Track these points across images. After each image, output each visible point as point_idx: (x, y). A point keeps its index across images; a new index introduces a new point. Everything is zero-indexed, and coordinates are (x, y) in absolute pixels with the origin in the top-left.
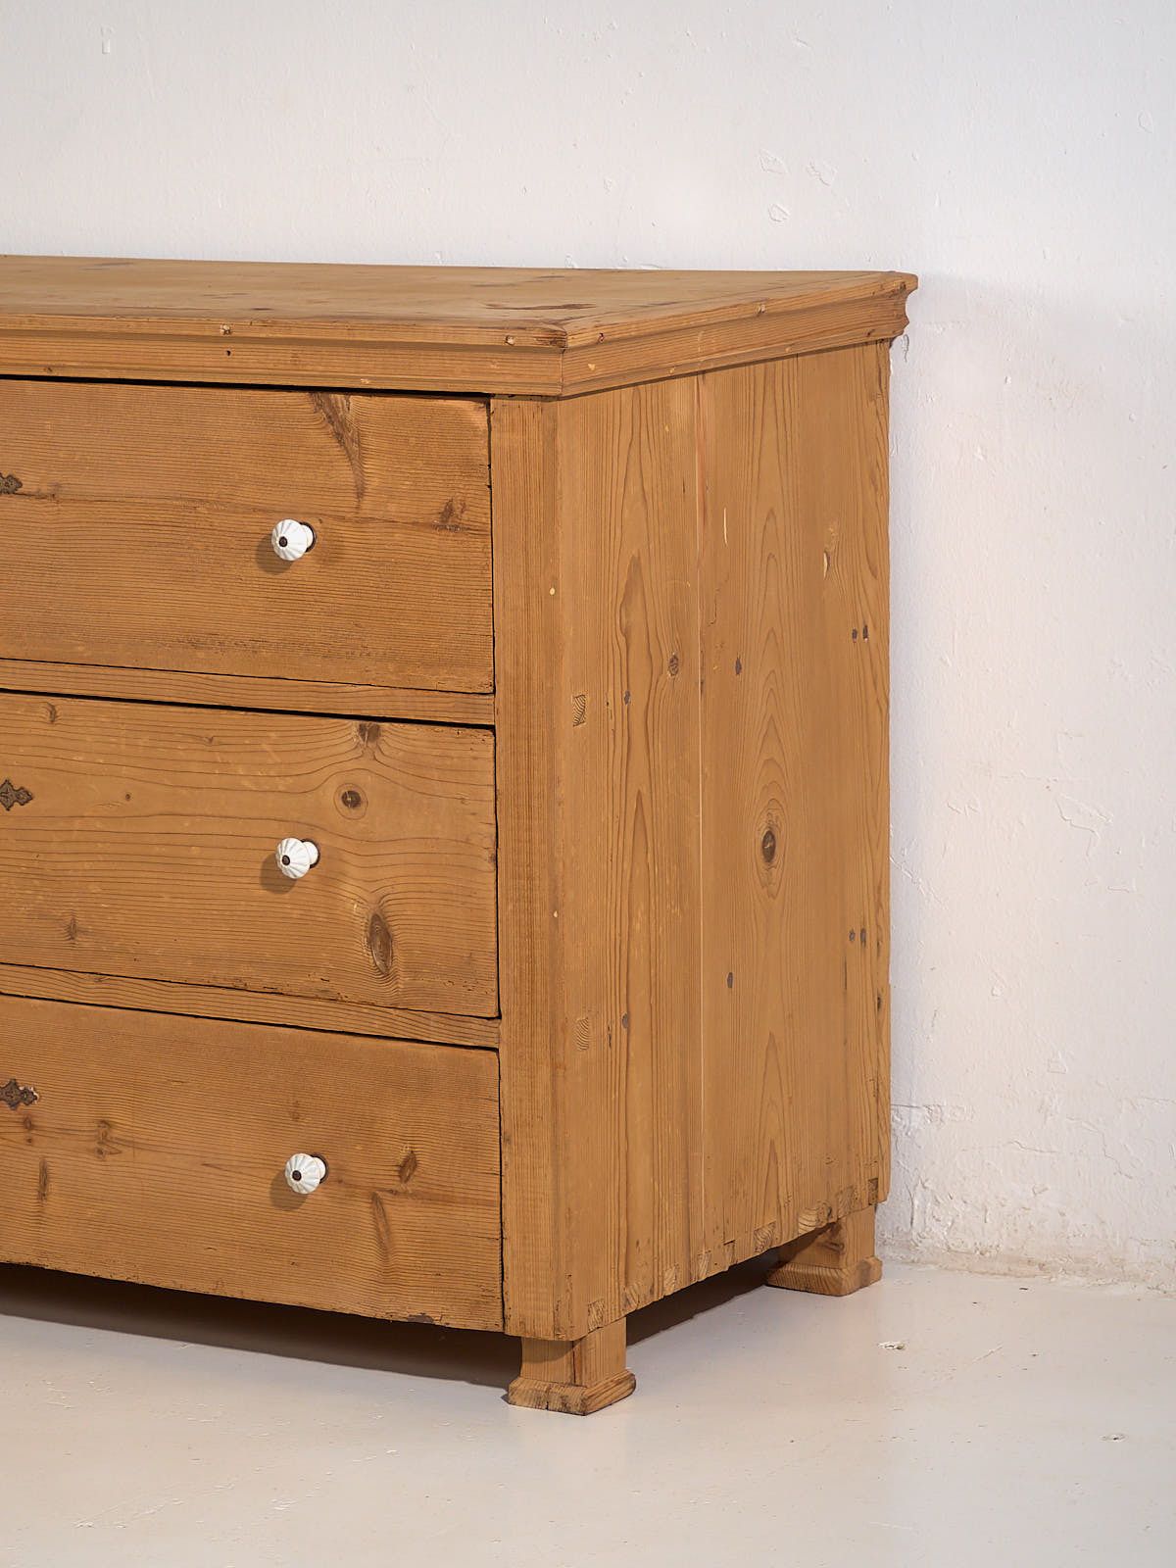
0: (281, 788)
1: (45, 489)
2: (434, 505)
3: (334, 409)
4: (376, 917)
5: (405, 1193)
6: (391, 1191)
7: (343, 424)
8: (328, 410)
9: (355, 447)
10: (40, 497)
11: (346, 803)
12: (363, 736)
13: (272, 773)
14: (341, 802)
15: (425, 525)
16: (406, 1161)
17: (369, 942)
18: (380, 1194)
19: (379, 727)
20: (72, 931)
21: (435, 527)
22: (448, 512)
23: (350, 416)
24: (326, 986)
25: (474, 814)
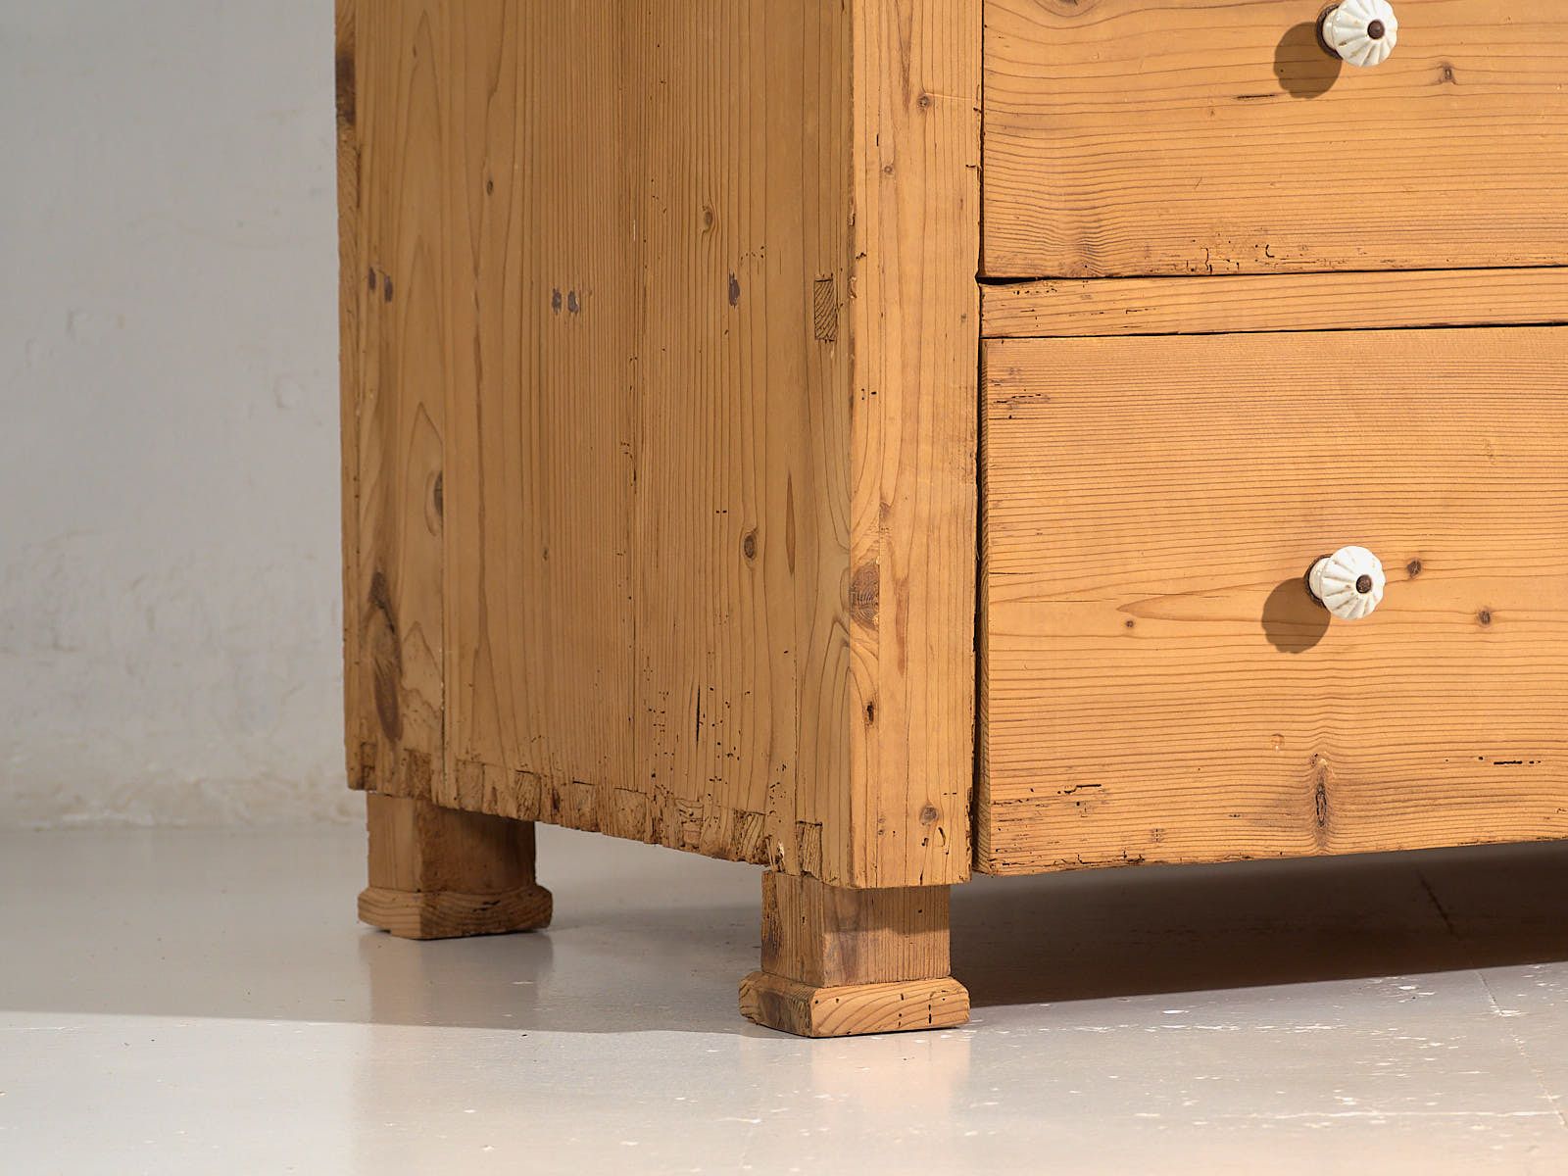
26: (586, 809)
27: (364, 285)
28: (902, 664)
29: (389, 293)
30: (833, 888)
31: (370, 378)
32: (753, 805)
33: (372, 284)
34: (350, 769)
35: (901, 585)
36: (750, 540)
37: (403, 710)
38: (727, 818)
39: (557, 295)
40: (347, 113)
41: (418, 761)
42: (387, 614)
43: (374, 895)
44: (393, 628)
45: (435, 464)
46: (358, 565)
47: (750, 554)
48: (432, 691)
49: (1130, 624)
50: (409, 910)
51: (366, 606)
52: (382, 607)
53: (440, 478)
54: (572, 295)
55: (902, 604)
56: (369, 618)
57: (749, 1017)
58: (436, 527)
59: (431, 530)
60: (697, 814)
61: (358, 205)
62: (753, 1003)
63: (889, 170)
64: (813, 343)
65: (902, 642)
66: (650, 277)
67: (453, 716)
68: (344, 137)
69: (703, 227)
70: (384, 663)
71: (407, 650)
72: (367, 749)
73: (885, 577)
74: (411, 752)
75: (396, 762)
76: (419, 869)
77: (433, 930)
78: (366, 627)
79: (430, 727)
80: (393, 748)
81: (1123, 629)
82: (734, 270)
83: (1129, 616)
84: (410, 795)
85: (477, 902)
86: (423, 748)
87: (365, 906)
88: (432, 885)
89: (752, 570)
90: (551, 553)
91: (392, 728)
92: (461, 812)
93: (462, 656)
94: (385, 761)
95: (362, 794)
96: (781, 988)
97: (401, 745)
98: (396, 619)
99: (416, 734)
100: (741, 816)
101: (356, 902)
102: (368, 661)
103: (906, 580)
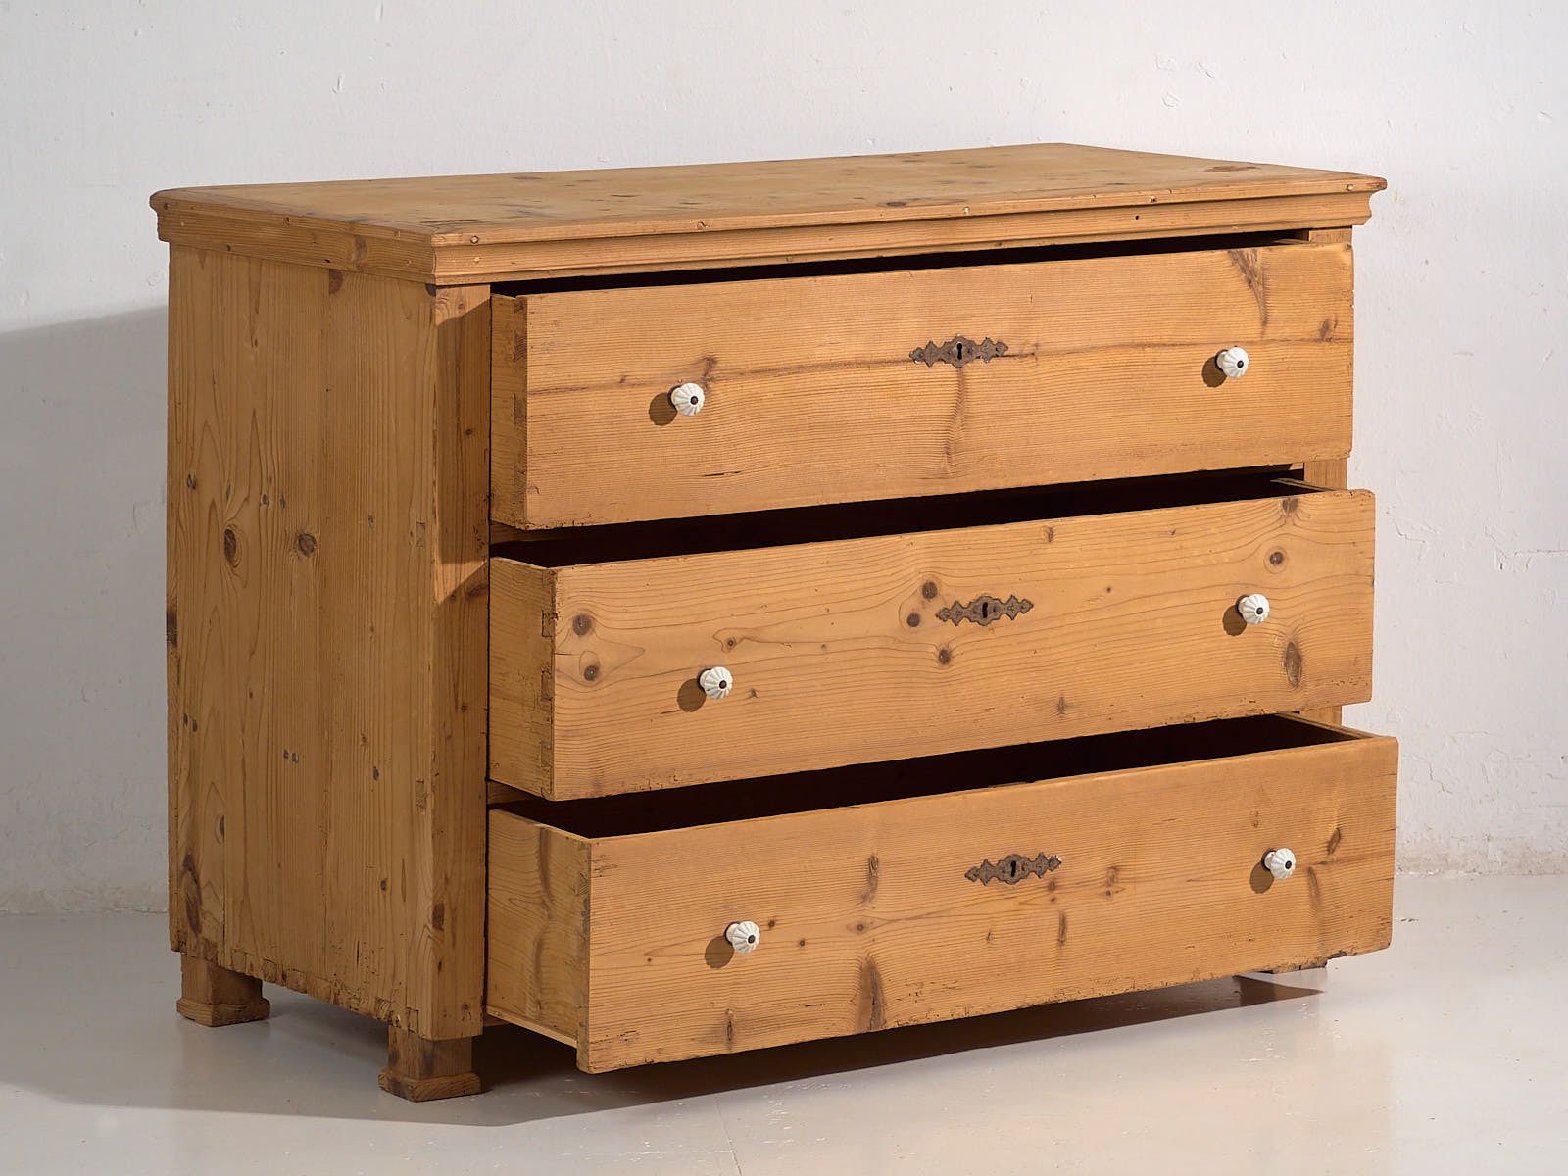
0: (1227, 560)
1: (1027, 350)
2: (1313, 327)
3: (1246, 261)
4: (1291, 644)
5: (1332, 862)
6: (1322, 863)
7: (1253, 273)
8: (1241, 262)
9: (1261, 288)
10: (1022, 356)
11: (1272, 562)
12: (1285, 509)
13: (1218, 550)
14: (1269, 561)
15: (1309, 340)
16: (1333, 836)
17: (1285, 665)
18: (1314, 867)
19: (1296, 500)
20: (1062, 707)
21: (1316, 341)
22: (1325, 328)
23: (1258, 266)
24: (1253, 705)
25: (1361, 552)
26: (300, 983)
27: (181, 722)
28: (454, 944)
29: (195, 728)
30: (423, 1039)
31: (185, 764)
32: (385, 996)
33: (186, 721)
34: (172, 942)
35: (454, 911)
36: (384, 883)
37: (201, 919)
38: (372, 1000)
39: (286, 752)
40: (172, 639)
41: (210, 945)
42: (193, 874)
43: (186, 1002)
44: (196, 881)
45: (221, 812)
46: (177, 847)
47: (384, 889)
48: (219, 915)
49: (649, 960)
50: (206, 1013)
51: (182, 868)
52: (190, 870)
53: (223, 819)
54: (294, 755)
55: (454, 920)
56: (183, 874)
57: (383, 1088)
58: (221, 841)
59: (218, 841)
60: (357, 996)
61: (179, 683)
62: (386, 1083)
63: (449, 737)
64: (415, 807)
65: (454, 935)
66: (334, 757)
67: (229, 930)
68: (171, 651)
69: (361, 743)
70: (191, 896)
71: (204, 894)
72: (181, 934)
73: (446, 907)
74: (206, 940)
75: (198, 942)
76: (210, 994)
77: (216, 1023)
78: (182, 878)
79: (217, 931)
80: (197, 936)
81: (647, 963)
82: (376, 765)
83: (648, 957)
84: (206, 959)
85: (237, 1008)
86: (213, 939)
87: (180, 1007)
88: (216, 1001)
89: (385, 896)
90: (282, 866)
91: (196, 927)
92: (234, 973)
93: (234, 902)
94: (192, 941)
95: (179, 954)
96: (399, 1078)
97: (200, 936)
98: (198, 876)
99: (208, 931)
100: (379, 1000)
101: (175, 1004)
102: (183, 894)
103: (456, 909)
